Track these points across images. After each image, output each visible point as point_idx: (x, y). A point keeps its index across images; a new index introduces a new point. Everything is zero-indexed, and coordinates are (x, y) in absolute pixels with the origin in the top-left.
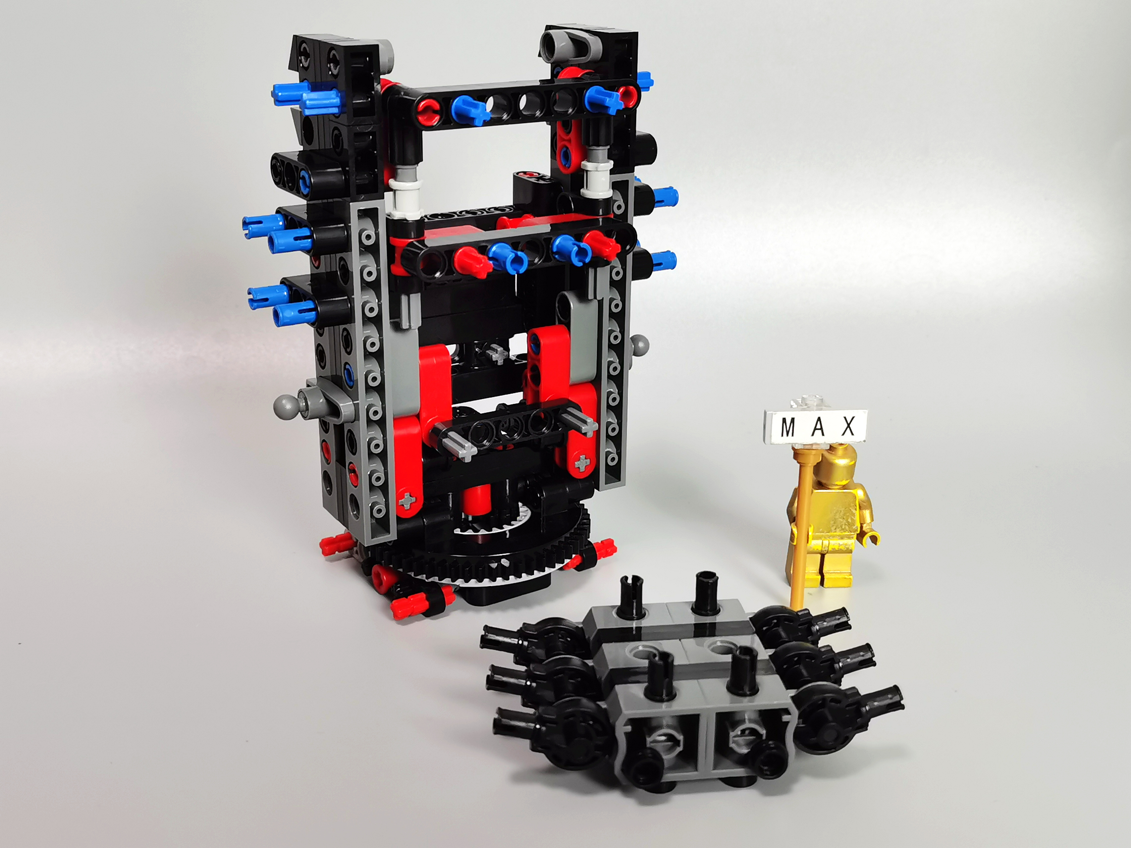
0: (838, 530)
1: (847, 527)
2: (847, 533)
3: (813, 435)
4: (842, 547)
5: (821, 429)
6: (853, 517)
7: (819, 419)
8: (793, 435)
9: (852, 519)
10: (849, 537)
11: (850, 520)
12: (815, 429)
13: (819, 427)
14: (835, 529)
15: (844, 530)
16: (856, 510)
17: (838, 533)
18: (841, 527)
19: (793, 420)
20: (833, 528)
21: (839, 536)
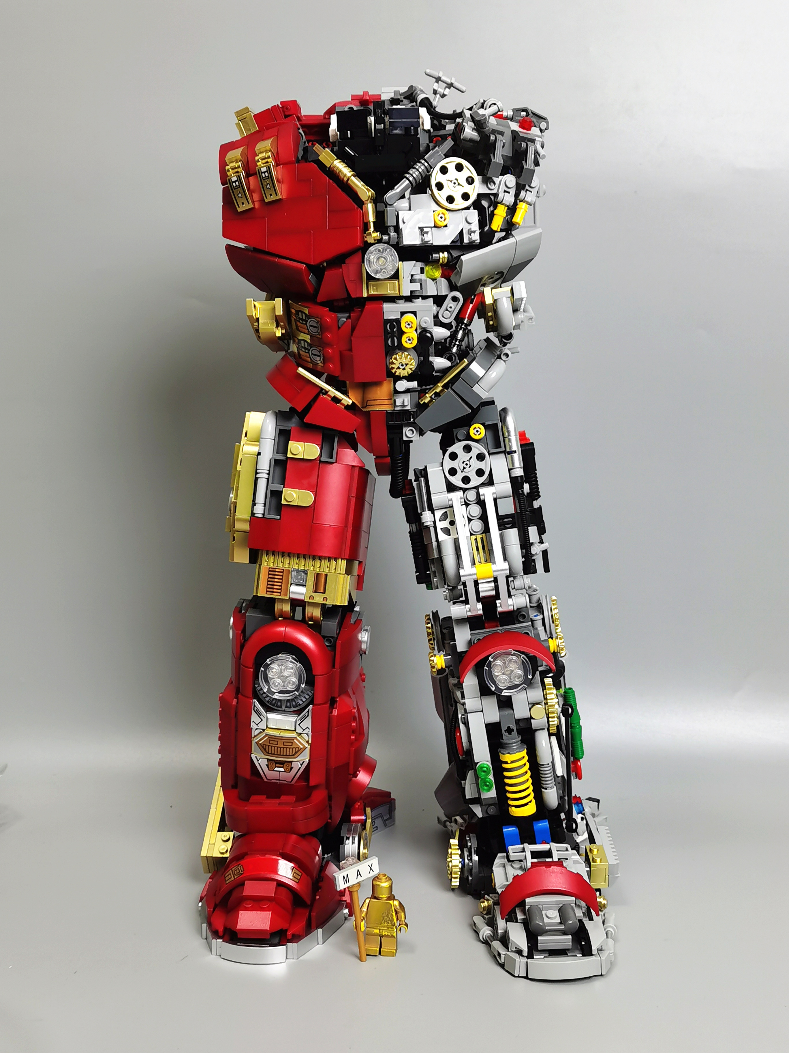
0: (385, 923)
5: (360, 874)
7: (358, 870)
11: (390, 918)
14: (384, 922)
20: (383, 922)
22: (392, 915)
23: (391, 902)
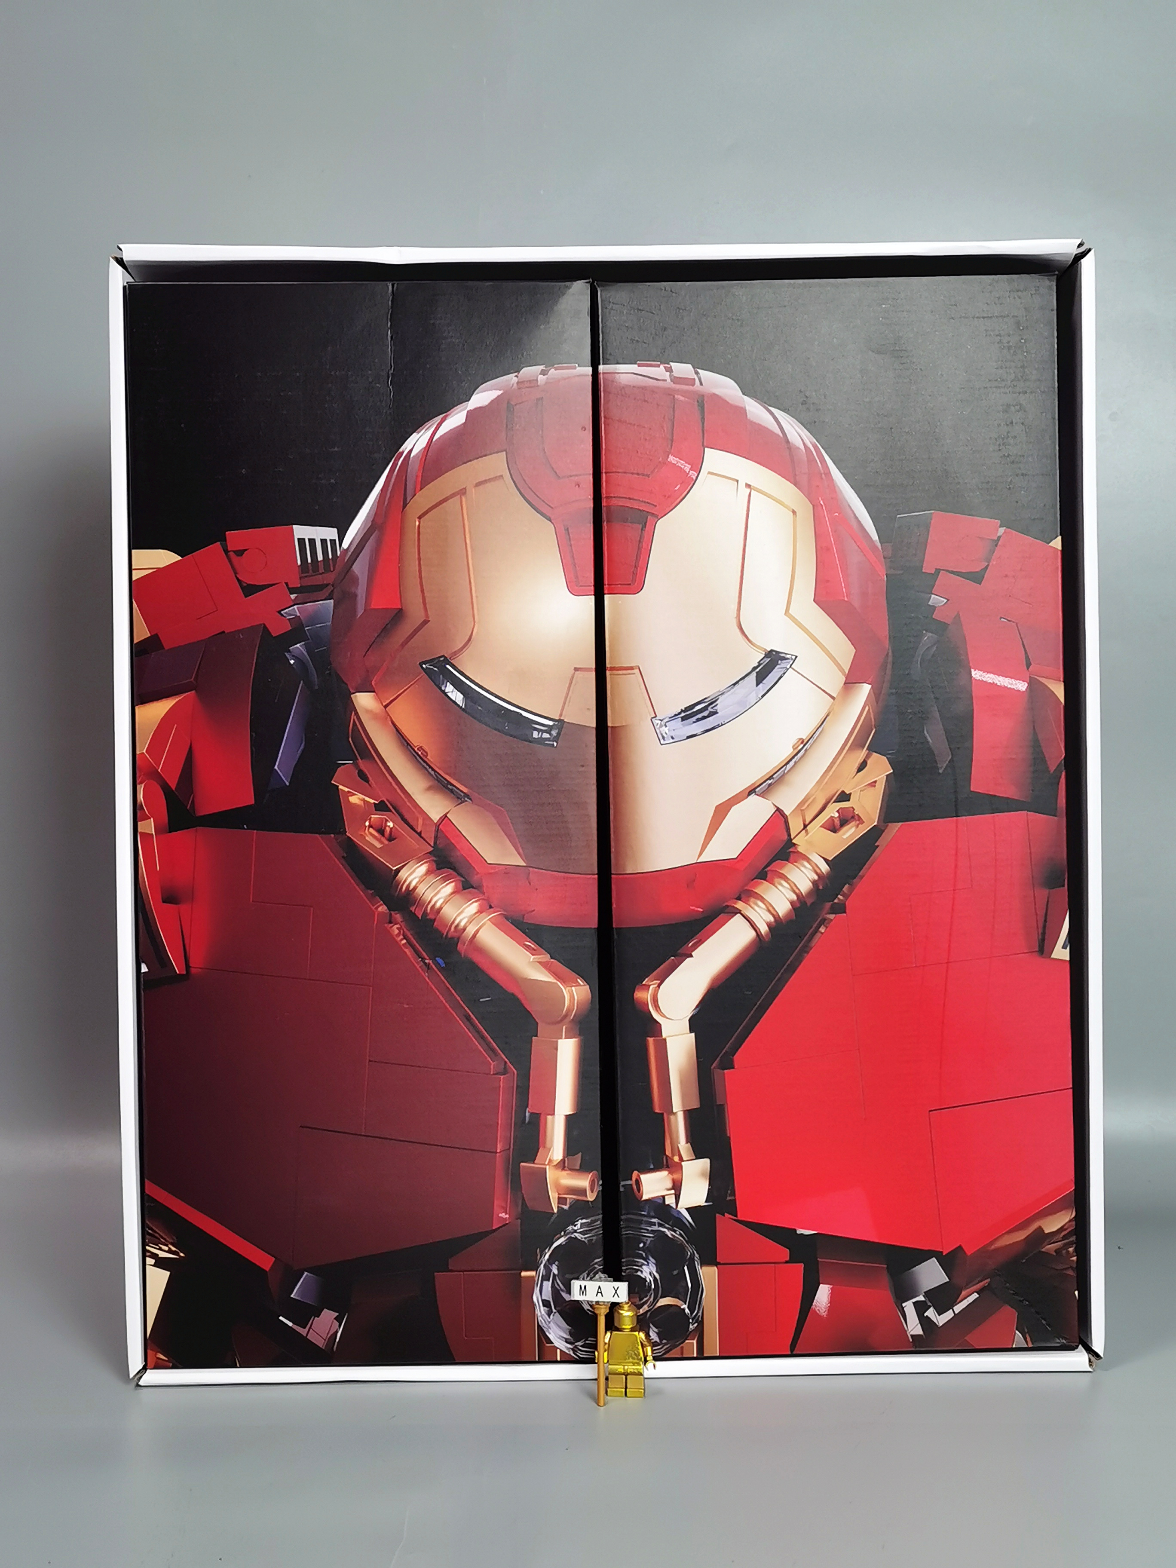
1: (636, 1357)
2: (636, 1361)
3: (597, 1295)
4: (636, 1371)
5: (601, 1293)
7: (599, 1287)
8: (586, 1295)
10: (639, 1364)
11: (636, 1352)
12: (598, 1292)
13: (599, 1291)
15: (633, 1358)
16: (638, 1345)
17: (631, 1360)
18: (632, 1356)
19: (585, 1287)
21: (632, 1362)
22: (638, 1349)
23: (636, 1333)
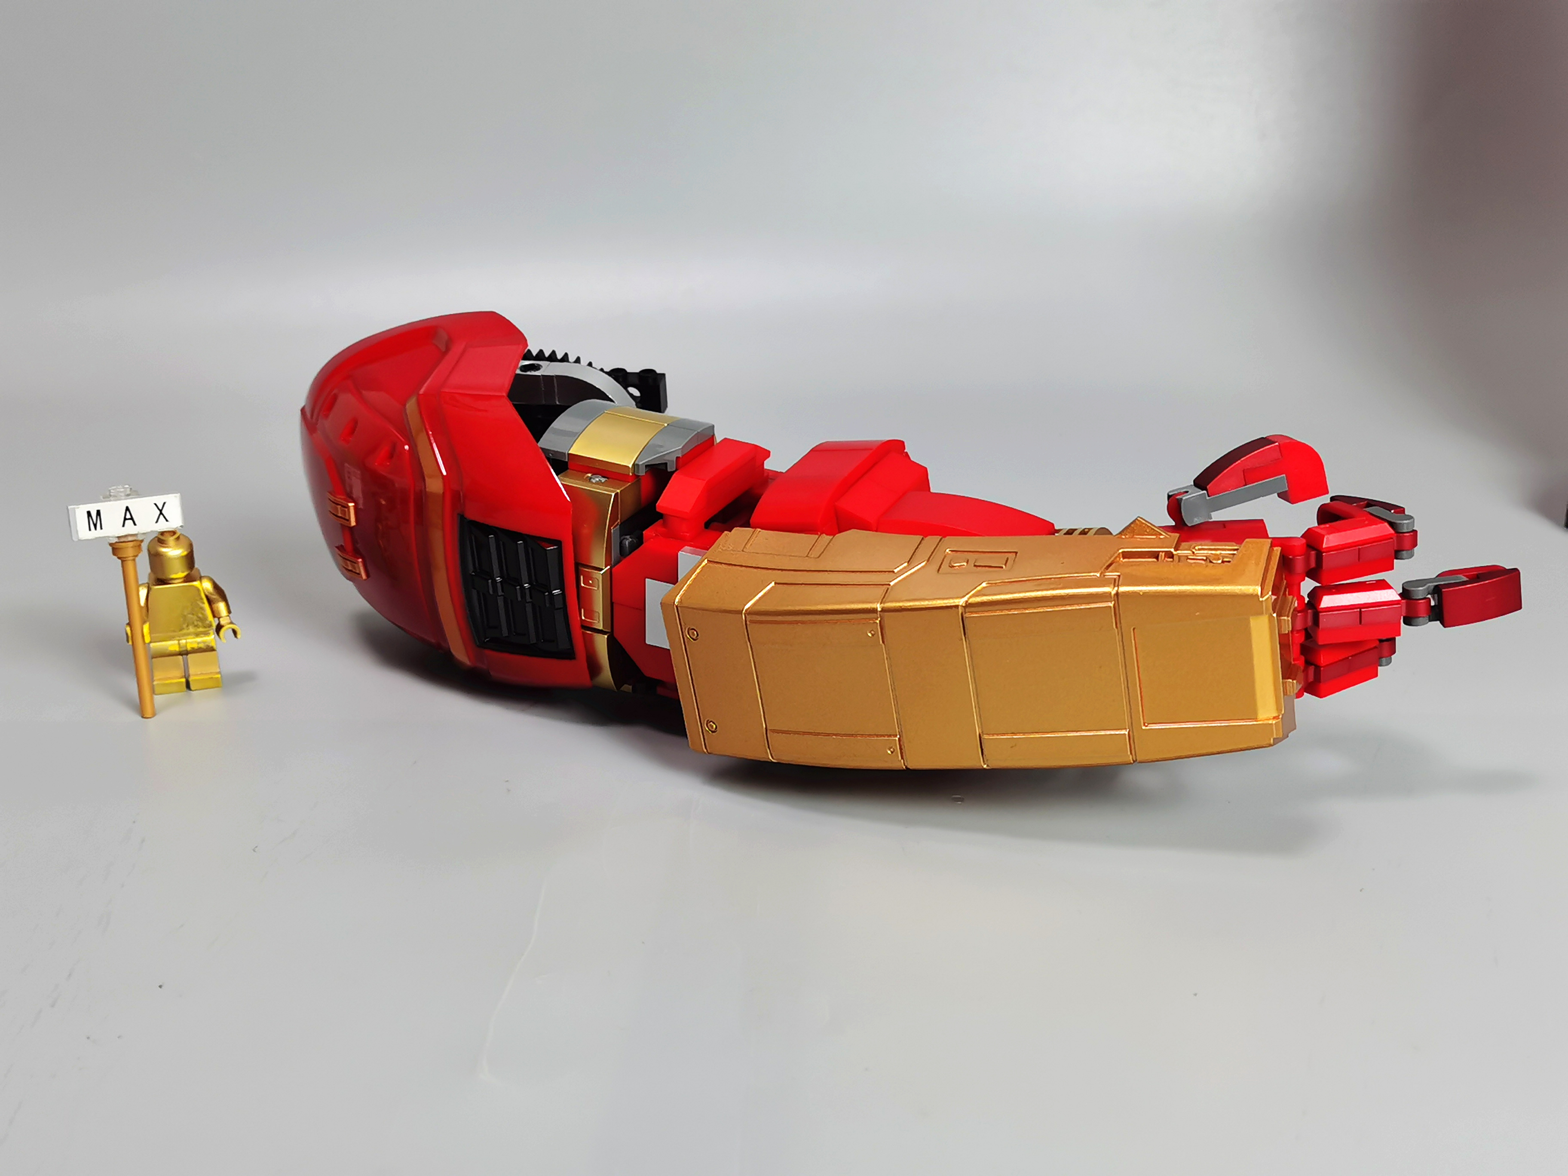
3: (125, 525)
4: (201, 645)
5: (132, 519)
6: (203, 612)
7: (127, 509)
8: (101, 528)
9: (202, 614)
10: (206, 634)
11: (200, 615)
12: (125, 519)
13: (128, 516)
18: (193, 623)
19: (98, 513)
20: (185, 626)
22: (202, 609)
23: (196, 584)
